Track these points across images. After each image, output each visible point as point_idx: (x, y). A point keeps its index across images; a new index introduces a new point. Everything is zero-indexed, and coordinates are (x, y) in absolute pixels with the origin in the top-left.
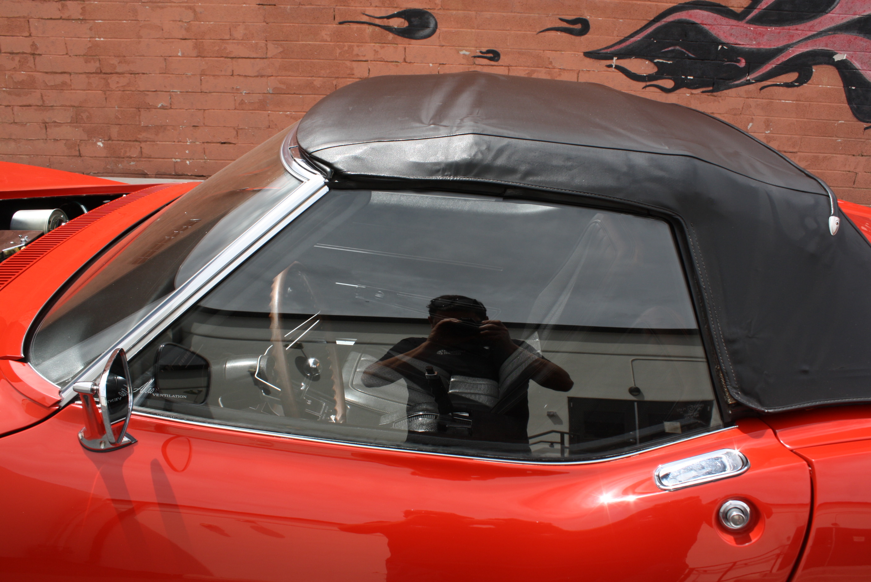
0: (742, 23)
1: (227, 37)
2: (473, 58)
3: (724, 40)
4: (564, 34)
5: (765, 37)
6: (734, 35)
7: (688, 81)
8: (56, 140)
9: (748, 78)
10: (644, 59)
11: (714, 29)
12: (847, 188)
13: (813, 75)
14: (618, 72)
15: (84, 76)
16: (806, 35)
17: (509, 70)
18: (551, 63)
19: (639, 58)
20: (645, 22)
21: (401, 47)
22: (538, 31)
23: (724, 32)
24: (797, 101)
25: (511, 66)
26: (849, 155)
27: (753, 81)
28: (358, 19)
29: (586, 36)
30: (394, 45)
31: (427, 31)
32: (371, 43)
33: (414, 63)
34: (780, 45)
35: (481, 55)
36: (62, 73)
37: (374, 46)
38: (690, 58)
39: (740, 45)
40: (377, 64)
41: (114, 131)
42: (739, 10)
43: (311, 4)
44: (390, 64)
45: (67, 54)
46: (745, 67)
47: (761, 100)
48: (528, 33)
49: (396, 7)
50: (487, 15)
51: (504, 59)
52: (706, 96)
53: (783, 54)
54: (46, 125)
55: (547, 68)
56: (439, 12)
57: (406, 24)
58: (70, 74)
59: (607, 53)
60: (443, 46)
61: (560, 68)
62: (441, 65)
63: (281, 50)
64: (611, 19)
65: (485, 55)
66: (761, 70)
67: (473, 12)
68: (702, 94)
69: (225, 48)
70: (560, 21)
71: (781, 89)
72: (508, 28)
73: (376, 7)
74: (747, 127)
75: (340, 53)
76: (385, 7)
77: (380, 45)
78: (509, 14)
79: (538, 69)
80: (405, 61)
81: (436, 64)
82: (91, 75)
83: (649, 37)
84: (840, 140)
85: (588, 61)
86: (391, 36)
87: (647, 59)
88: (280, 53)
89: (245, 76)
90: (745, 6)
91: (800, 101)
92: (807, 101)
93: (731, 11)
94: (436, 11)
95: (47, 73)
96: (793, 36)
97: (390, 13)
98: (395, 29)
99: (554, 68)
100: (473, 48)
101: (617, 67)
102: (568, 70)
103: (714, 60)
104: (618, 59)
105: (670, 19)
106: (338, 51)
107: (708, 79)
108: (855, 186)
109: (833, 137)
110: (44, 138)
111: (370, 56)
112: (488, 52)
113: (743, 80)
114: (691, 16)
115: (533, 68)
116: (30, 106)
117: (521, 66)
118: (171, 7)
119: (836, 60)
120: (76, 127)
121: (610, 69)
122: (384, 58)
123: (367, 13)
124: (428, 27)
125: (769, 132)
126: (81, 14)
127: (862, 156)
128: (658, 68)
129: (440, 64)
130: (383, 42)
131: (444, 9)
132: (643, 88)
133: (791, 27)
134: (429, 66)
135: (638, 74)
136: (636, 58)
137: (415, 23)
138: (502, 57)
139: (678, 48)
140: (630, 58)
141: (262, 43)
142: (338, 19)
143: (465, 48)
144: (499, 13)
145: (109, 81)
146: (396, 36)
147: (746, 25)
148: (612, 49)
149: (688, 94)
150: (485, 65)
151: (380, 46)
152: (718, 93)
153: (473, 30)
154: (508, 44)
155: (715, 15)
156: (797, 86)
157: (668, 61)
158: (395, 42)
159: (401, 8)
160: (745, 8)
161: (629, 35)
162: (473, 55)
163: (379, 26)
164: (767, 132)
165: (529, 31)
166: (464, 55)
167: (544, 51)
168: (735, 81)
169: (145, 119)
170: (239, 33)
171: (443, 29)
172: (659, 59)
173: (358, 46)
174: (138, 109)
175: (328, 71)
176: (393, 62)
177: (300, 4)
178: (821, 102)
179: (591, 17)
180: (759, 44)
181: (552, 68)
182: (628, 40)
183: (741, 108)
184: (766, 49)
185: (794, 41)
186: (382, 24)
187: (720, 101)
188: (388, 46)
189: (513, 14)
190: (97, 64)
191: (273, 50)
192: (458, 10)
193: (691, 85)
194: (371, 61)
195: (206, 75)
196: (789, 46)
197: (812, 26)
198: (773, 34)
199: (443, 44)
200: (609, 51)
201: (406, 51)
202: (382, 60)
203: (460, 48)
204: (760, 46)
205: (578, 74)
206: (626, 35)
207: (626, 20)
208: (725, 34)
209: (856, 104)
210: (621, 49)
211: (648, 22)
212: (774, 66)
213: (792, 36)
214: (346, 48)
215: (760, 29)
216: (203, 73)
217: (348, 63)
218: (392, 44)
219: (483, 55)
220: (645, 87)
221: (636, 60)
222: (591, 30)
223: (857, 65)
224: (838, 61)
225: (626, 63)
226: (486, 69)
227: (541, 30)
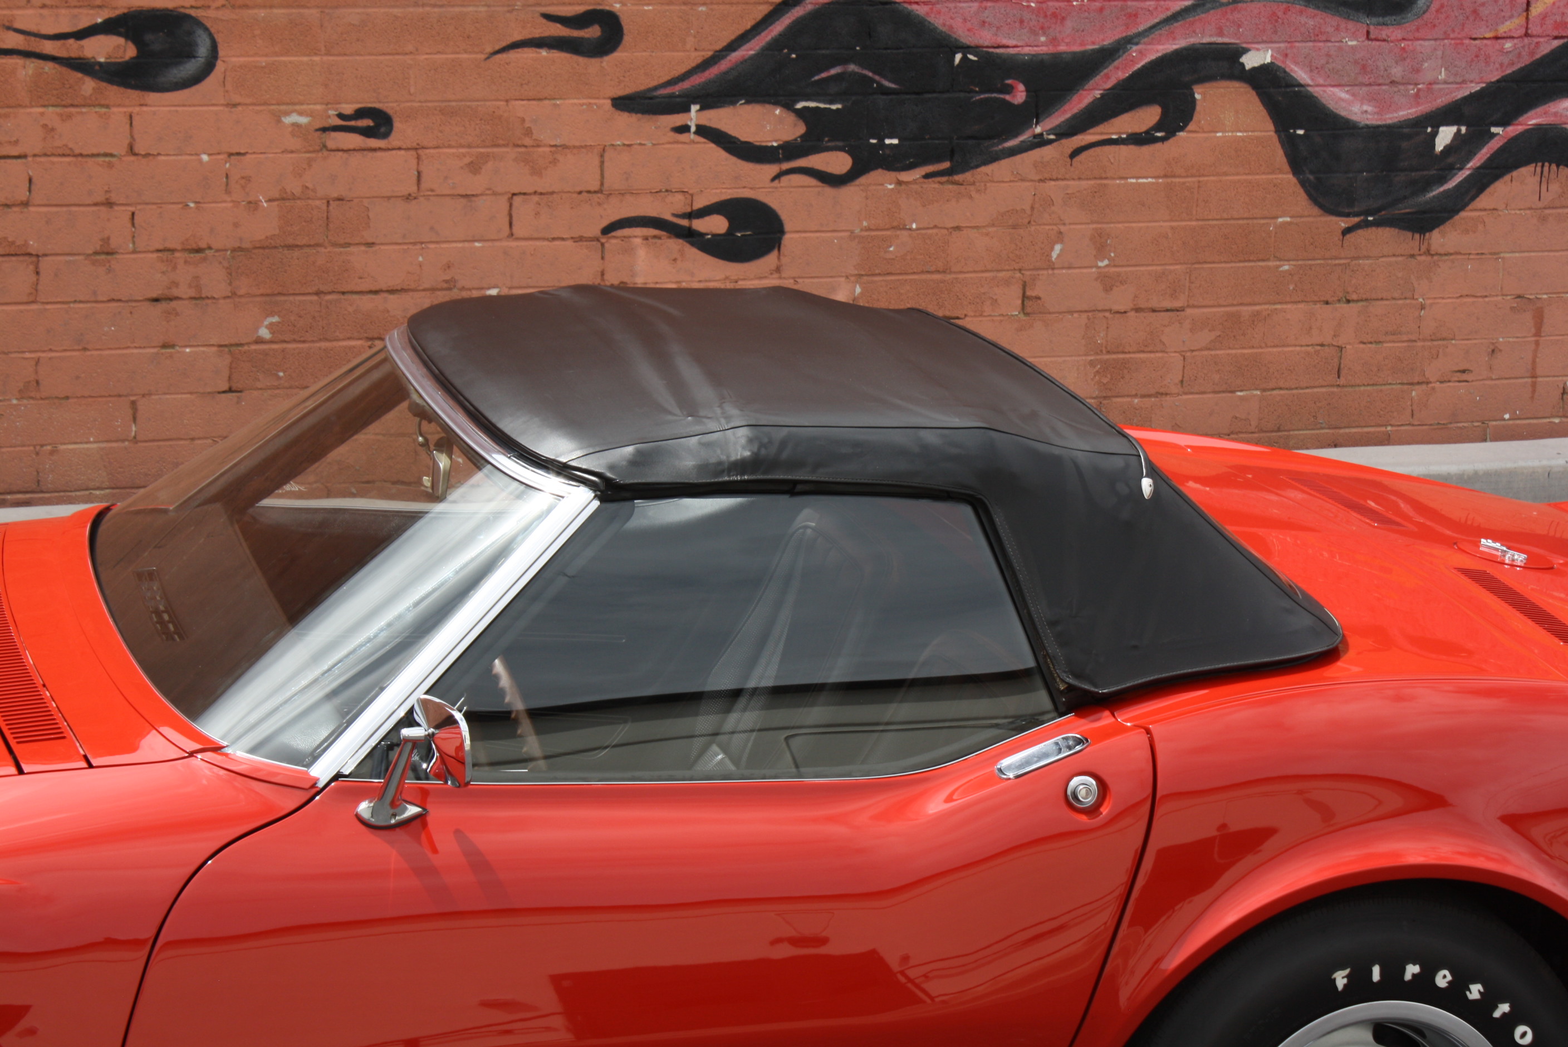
2: (319, 133)
3: (966, 38)
4: (557, 54)
5: (1069, 24)
6: (990, 24)
7: (887, 152)
9: (1038, 130)
10: (769, 103)
11: (939, 12)
12: (1324, 390)
13: (1198, 108)
14: (704, 143)
16: (1168, 9)
17: (418, 158)
18: (528, 132)
19: (757, 102)
20: (764, 10)
21: (118, 113)
22: (489, 49)
23: (965, 20)
24: (1165, 176)
25: (423, 148)
26: (1315, 302)
27: (1052, 137)
29: (616, 55)
30: (97, 109)
31: (190, 68)
32: (32, 106)
33: (159, 154)
34: (1107, 39)
35: (340, 122)
37: (42, 114)
38: (887, 92)
39: (1008, 47)
40: (53, 163)
44: (90, 161)
46: (1025, 102)
47: (1077, 183)
48: (465, 56)
49: (100, 7)
50: (352, 15)
51: (402, 132)
52: (936, 186)
53: (1116, 63)
55: (518, 146)
56: (220, 14)
57: (129, 51)
59: (671, 96)
60: (235, 105)
61: (552, 143)
62: (232, 157)
64: (677, 8)
65: (353, 123)
66: (1066, 107)
67: (314, 12)
68: (926, 181)
70: (544, 21)
71: (1124, 150)
72: (410, 48)
73: (44, 6)
74: (1049, 256)
76: (69, 7)
77: (58, 110)
78: (411, 10)
79: (495, 150)
81: (219, 154)
83: (776, 45)
84: (1286, 267)
85: (625, 120)
86: (89, 85)
87: (777, 103)
91: (1174, 176)
92: (1192, 176)
94: (211, 13)
96: (1136, 15)
97: (84, 23)
98: (100, 64)
99: (538, 146)
100: (318, 107)
101: (703, 131)
102: (575, 147)
103: (948, 91)
104: (702, 109)
107: (937, 142)
108: (1342, 381)
109: (1268, 260)
111: (31, 143)
112: (361, 113)
113: (1024, 136)
115: (482, 150)
117: (450, 147)
119: (1248, 67)
121: (683, 137)
122: (71, 145)
123: (17, 25)
124: (191, 55)
125: (1106, 262)
127: (1348, 301)
128: (807, 123)
129: (230, 155)
130: (70, 102)
131: (233, 7)
132: (773, 179)
134: (200, 161)
135: (758, 144)
136: (748, 102)
137: (157, 47)
138: (397, 124)
139: (852, 67)
140: (734, 103)
143: (297, 107)
144: (382, 10)
146: (104, 84)
148: (686, 85)
149: (890, 184)
150: (354, 150)
151: (61, 115)
152: (968, 176)
153: (317, 59)
154: (412, 90)
156: (1163, 140)
157: (831, 102)
158: (103, 102)
159: (116, 8)
161: (725, 44)
162: (319, 125)
163: (53, 59)
164: (1100, 264)
165: (466, 52)
166: (295, 125)
167: (507, 101)
168: (1006, 140)
171: (234, 59)
172: (807, 100)
176: (98, 155)
178: (1225, 174)
179: (624, 4)
180: (1054, 41)
181: (533, 146)
182: (724, 57)
183: (1027, 208)
184: (1074, 53)
185: (1141, 28)
186: (63, 54)
187: (973, 194)
188: (82, 113)
189: (421, 10)
192: (271, 7)
193: (895, 161)
194: (35, 155)
196: (1128, 41)
198: (1086, 14)
199: (236, 99)
200: (676, 89)
201: (134, 123)
202: (68, 152)
203: (283, 107)
204: (1059, 45)
205: (602, 156)
206: (719, 45)
207: (715, 7)
208: (969, 25)
209: (1311, 172)
210: (710, 82)
211: (771, 8)
212: (1097, 94)
213: (1134, 16)
215: (1054, 4)
218: (94, 106)
219: (347, 123)
220: (777, 177)
221: (748, 108)
222: (627, 39)
223: (1301, 75)
224: (1254, 69)
225: (723, 118)
226: (356, 159)
227: (497, 48)
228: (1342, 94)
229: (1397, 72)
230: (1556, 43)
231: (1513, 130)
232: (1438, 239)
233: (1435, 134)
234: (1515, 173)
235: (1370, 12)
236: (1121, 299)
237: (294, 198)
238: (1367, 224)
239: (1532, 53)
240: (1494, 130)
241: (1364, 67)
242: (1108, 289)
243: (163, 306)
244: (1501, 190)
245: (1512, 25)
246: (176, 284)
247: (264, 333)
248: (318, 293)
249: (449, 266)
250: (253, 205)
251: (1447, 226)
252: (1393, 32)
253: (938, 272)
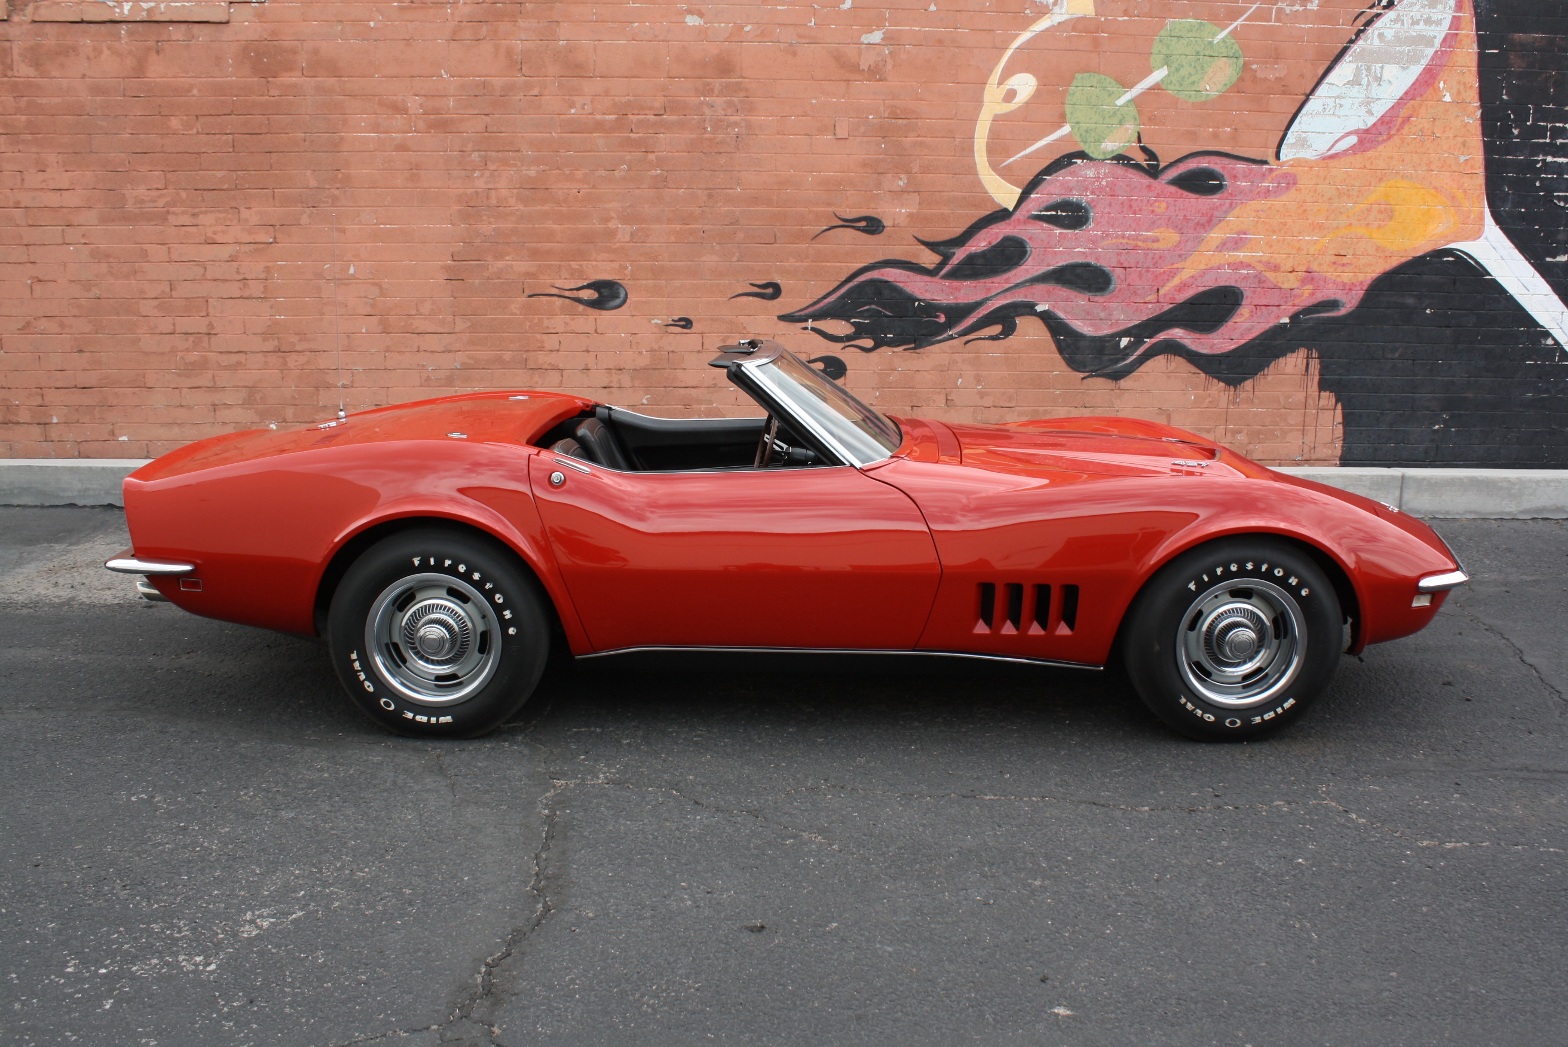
0: (936, 279)
1: (414, 312)
2: (665, 327)
3: (920, 296)
4: (756, 299)
5: (962, 291)
6: (929, 291)
7: (888, 340)
8: (224, 423)
9: (950, 333)
10: (840, 319)
11: (908, 286)
13: (1018, 326)
14: (814, 334)
15: (261, 355)
16: (1004, 287)
17: (703, 337)
18: (745, 328)
19: (835, 319)
20: (837, 283)
21: (591, 318)
22: (729, 296)
23: (919, 289)
24: (1005, 353)
25: (705, 333)
26: (1071, 407)
27: (956, 336)
28: (548, 292)
29: (778, 299)
30: (584, 317)
31: (618, 302)
32: (560, 315)
33: (606, 333)
34: (978, 298)
35: (673, 323)
36: (237, 352)
37: (564, 318)
38: (887, 316)
39: (937, 300)
40: (569, 336)
41: (290, 412)
42: (931, 267)
43: (499, 278)
44: (581, 335)
45: (244, 333)
46: (945, 322)
47: (965, 354)
48: (720, 299)
49: (585, 279)
50: (677, 283)
51: (696, 327)
52: (909, 354)
53: (982, 308)
54: (215, 407)
55: (741, 333)
56: (628, 282)
57: (596, 295)
58: (245, 353)
59: (801, 316)
60: (634, 316)
61: (755, 333)
62: (633, 335)
63: (469, 324)
64: (803, 282)
65: (677, 323)
66: (962, 324)
67: (663, 282)
68: (905, 352)
69: (411, 324)
70: (751, 286)
71: (987, 342)
72: (699, 296)
73: (565, 279)
74: (957, 383)
75: (530, 326)
76: (574, 279)
77: (569, 316)
78: (700, 282)
79: (732, 334)
80: (596, 332)
81: (628, 334)
82: (269, 354)
83: (843, 297)
84: (1058, 392)
85: (783, 324)
86: (581, 308)
87: (843, 320)
88: (468, 327)
89: (432, 352)
90: (937, 262)
91: (1009, 354)
92: (1016, 354)
93: (923, 267)
94: (625, 282)
95: (221, 352)
97: (580, 285)
98: (585, 300)
100: (665, 317)
101: (813, 329)
102: (763, 334)
103: (913, 317)
104: (813, 321)
105: (862, 278)
106: (528, 324)
107: (909, 337)
109: (1050, 389)
110: (212, 421)
111: (560, 328)
112: (680, 320)
113: (945, 335)
114: (883, 275)
115: (728, 335)
116: (199, 387)
117: (715, 333)
118: (357, 283)
119: (1038, 311)
120: (248, 409)
121: (806, 332)
122: (575, 329)
123: (555, 286)
124: (618, 297)
125: (981, 387)
126: (263, 293)
127: (1085, 407)
128: (855, 328)
130: (573, 313)
131: (633, 279)
133: (987, 280)
134: (621, 336)
135: (836, 335)
136: (831, 319)
137: (605, 294)
138: (694, 324)
139: (873, 306)
140: (826, 319)
141: (450, 318)
142: (527, 292)
143: (657, 317)
144: (689, 282)
145: (288, 359)
146: (587, 307)
147: (940, 281)
148: (807, 312)
149: (890, 353)
150: (678, 333)
151: (571, 318)
152: (922, 350)
153: (664, 299)
154: (700, 311)
155: (908, 273)
156: (1003, 338)
157: (865, 320)
158: (586, 314)
159: (591, 280)
160: (938, 264)
161: (822, 296)
162: (665, 324)
163: (569, 298)
164: (978, 388)
165: (720, 297)
166: (656, 324)
167: (736, 316)
168: (937, 337)
169: (324, 398)
170: (426, 308)
171: (634, 299)
172: (856, 318)
173: (548, 319)
174: (317, 388)
175: (518, 345)
176: (584, 333)
177: (488, 278)
178: (1031, 353)
179: (781, 280)
180: (956, 298)
181: (747, 334)
182: (821, 301)
183: (947, 363)
184: (965, 303)
185: (992, 294)
186: (572, 296)
187: (924, 357)
188: (578, 318)
189: (703, 282)
190: (276, 343)
191: (461, 324)
192: (648, 280)
193: (891, 344)
194: (562, 333)
195: (391, 351)
196: (987, 299)
197: (1008, 279)
198: (970, 288)
199: (634, 313)
200: (803, 313)
201: (597, 321)
202: (573, 332)
203: (651, 317)
204: (958, 300)
205: (774, 338)
206: (820, 297)
207: (818, 282)
208: (921, 291)
209: (1067, 354)
210: (816, 311)
211: (840, 283)
212: (975, 319)
213: (989, 290)
214: (536, 321)
215: (955, 284)
216: (388, 350)
217: (538, 336)
218: (583, 315)
219: (675, 323)
220: (843, 348)
221: (831, 321)
222: (783, 293)
223: (1061, 315)
224: (1041, 312)
225: (821, 325)
226: (679, 337)
227: (733, 296)
228: (1079, 323)
229: (1102, 315)
230: (1171, 306)
231: (1154, 340)
232: (1123, 383)
233: (1120, 341)
234: (1156, 358)
235: (1090, 291)
236: (988, 402)
237: (655, 351)
238: (1092, 376)
239: (1160, 310)
240: (1145, 340)
241: (1088, 313)
242: (982, 398)
243: (608, 389)
244: (1150, 365)
245: (1152, 298)
246: (612, 382)
247: (645, 401)
248: (665, 387)
249: (714, 378)
250: (640, 353)
251: (1127, 378)
252: (1099, 298)
253: (910, 388)
